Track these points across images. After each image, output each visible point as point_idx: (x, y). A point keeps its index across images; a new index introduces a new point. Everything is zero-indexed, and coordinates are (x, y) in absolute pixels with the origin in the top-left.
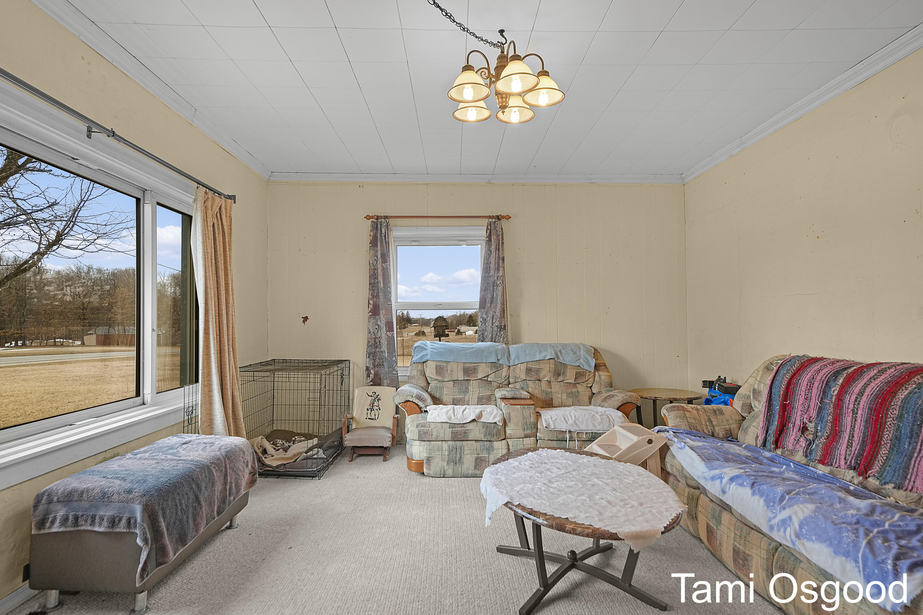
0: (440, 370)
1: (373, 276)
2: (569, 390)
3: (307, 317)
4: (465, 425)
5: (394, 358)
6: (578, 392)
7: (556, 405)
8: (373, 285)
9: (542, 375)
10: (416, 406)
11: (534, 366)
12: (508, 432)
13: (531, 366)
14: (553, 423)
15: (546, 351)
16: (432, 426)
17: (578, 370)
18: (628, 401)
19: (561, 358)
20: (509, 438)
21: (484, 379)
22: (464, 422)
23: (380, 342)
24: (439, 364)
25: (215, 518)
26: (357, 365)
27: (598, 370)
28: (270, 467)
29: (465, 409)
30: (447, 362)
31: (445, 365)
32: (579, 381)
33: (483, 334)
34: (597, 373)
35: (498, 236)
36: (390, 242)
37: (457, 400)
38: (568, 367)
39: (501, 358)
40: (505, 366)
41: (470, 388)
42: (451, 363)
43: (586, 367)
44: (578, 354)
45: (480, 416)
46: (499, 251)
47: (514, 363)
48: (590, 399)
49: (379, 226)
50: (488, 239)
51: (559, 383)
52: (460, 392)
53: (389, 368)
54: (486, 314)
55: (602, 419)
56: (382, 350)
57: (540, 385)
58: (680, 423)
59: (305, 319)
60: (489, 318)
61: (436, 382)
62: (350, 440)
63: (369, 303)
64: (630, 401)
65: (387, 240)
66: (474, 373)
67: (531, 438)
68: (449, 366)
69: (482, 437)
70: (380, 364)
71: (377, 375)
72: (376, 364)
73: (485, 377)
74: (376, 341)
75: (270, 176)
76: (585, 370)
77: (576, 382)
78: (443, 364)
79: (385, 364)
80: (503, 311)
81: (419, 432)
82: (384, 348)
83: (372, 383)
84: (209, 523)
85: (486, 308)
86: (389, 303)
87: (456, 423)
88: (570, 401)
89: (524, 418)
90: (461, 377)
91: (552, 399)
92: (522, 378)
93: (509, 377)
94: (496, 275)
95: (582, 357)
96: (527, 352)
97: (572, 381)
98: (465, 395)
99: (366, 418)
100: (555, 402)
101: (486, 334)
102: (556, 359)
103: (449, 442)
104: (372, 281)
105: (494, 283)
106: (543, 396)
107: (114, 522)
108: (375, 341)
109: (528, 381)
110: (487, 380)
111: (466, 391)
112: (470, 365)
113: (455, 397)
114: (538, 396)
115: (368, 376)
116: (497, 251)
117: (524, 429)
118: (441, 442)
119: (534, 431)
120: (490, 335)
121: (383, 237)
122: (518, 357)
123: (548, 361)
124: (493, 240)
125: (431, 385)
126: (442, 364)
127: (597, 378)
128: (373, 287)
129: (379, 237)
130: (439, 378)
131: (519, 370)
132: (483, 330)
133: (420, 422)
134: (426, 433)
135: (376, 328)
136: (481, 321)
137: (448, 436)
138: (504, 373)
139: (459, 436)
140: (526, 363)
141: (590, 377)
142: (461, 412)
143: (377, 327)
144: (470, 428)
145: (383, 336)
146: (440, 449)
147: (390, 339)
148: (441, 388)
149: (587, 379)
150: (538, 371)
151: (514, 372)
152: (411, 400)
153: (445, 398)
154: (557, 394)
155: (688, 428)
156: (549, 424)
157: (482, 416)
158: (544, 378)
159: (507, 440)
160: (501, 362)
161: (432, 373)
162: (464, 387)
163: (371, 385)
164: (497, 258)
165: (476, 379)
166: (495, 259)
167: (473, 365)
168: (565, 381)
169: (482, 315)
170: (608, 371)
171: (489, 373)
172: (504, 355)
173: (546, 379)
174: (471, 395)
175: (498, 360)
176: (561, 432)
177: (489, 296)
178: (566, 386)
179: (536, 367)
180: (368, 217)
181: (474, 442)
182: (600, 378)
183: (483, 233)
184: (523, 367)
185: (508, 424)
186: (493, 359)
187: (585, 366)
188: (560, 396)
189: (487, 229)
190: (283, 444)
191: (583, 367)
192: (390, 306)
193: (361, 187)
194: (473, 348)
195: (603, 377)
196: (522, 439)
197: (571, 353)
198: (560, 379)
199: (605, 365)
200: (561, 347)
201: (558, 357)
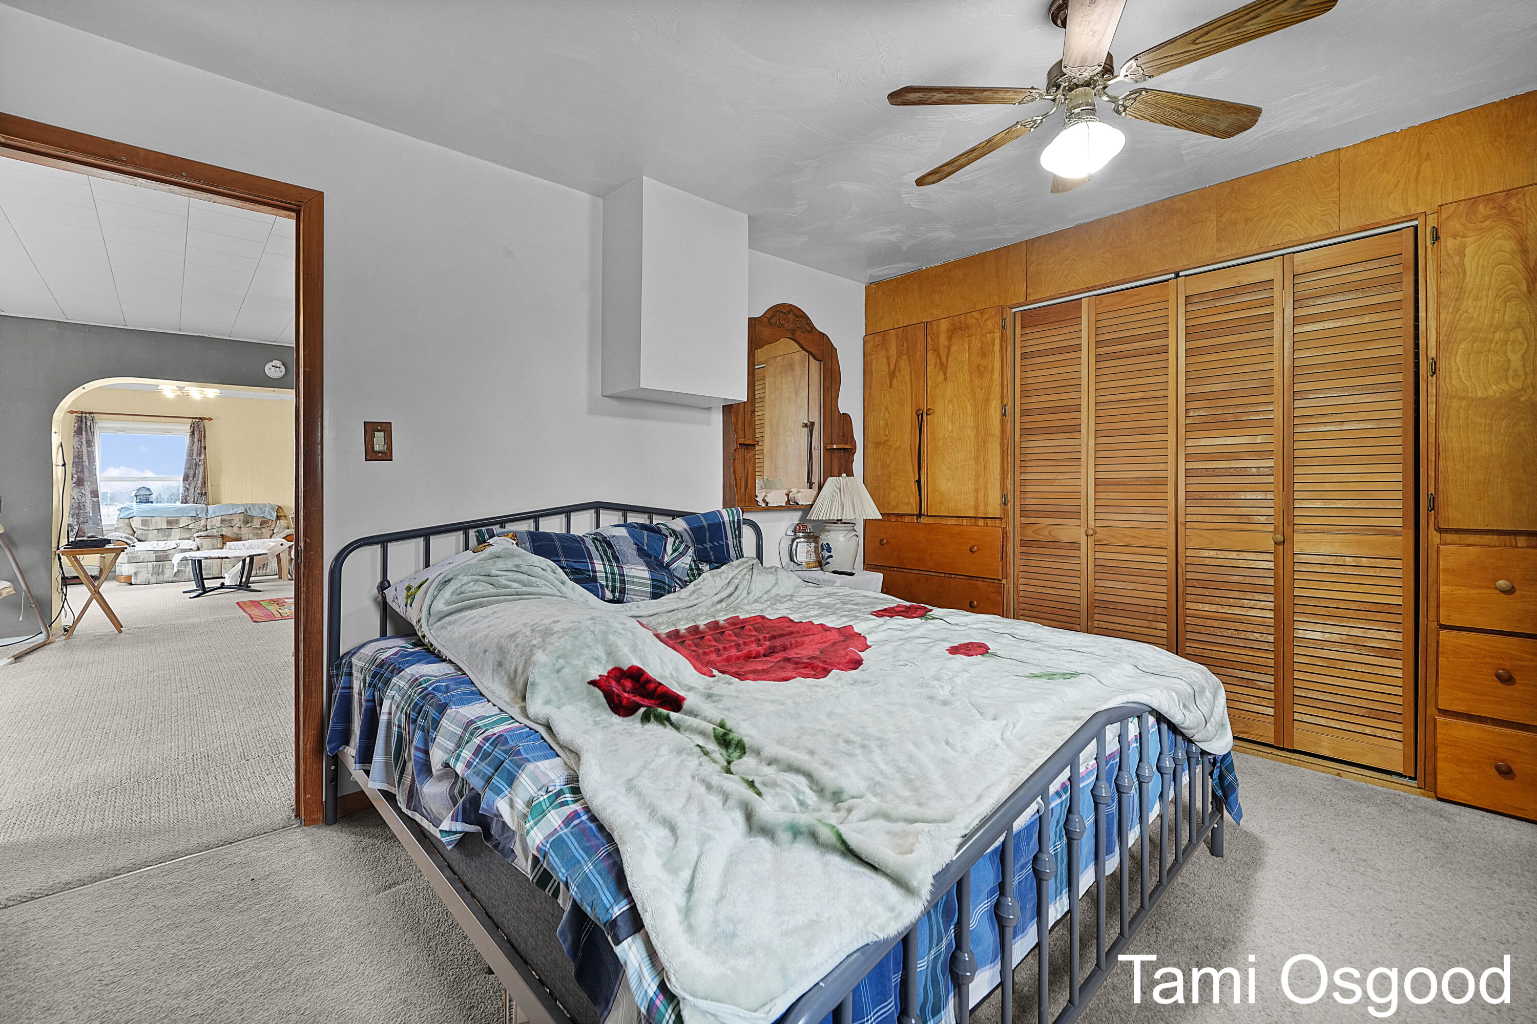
0: (145, 523)
1: (77, 456)
2: (255, 532)
4: (166, 551)
5: (99, 516)
8: (77, 464)
9: (233, 523)
11: (227, 518)
13: (225, 518)
15: (238, 508)
16: (139, 553)
17: (262, 520)
19: (249, 512)
21: (185, 527)
23: (84, 505)
29: (167, 543)
30: (152, 518)
32: (265, 526)
33: (184, 498)
34: (278, 521)
35: (200, 432)
36: (95, 432)
38: (254, 518)
39: (201, 513)
40: (203, 518)
41: (172, 534)
42: (155, 518)
43: (269, 517)
44: (264, 510)
46: (201, 442)
47: (212, 516)
49: (84, 420)
50: (192, 433)
51: (248, 528)
53: (93, 524)
54: (188, 485)
56: (86, 511)
57: (231, 529)
60: (191, 488)
65: (92, 430)
66: (176, 524)
68: (153, 520)
70: (84, 522)
76: (268, 520)
77: (261, 527)
79: (89, 521)
80: (204, 483)
82: (89, 510)
85: (189, 481)
86: (94, 477)
92: (218, 525)
93: (206, 526)
94: (198, 458)
95: (267, 512)
96: (222, 509)
97: (258, 526)
101: (188, 498)
102: (245, 513)
103: (153, 562)
104: (77, 460)
105: (196, 464)
108: (79, 505)
109: (221, 527)
111: (169, 536)
112: (172, 519)
114: (228, 534)
116: (199, 442)
118: (146, 563)
120: (193, 499)
121: (88, 428)
122: (214, 513)
123: (239, 515)
124: (196, 434)
125: (137, 531)
127: (278, 524)
129: (84, 427)
130: (144, 527)
131: (215, 520)
132: (186, 496)
134: (134, 558)
135: (81, 496)
136: (184, 490)
137: (152, 559)
138: (203, 523)
139: (161, 558)
140: (221, 516)
141: (272, 524)
142: (163, 544)
143: (81, 494)
145: (89, 501)
146: (146, 567)
147: (95, 504)
149: (270, 525)
150: (231, 521)
151: (211, 522)
154: (246, 533)
158: (236, 525)
160: (200, 516)
161: (138, 525)
164: (199, 447)
165: (178, 527)
167: (175, 518)
168: (252, 526)
169: (185, 485)
170: (287, 520)
171: (190, 523)
172: (204, 512)
175: (197, 515)
177: (192, 472)
178: (252, 529)
179: (229, 518)
180: (73, 412)
182: (280, 524)
183: (187, 429)
184: (219, 519)
186: (193, 514)
189: (192, 426)
191: (267, 517)
192: (95, 479)
194: (175, 507)
195: (283, 524)
197: (258, 509)
198: (248, 525)
199: (285, 516)
200: (250, 506)
201: (247, 512)
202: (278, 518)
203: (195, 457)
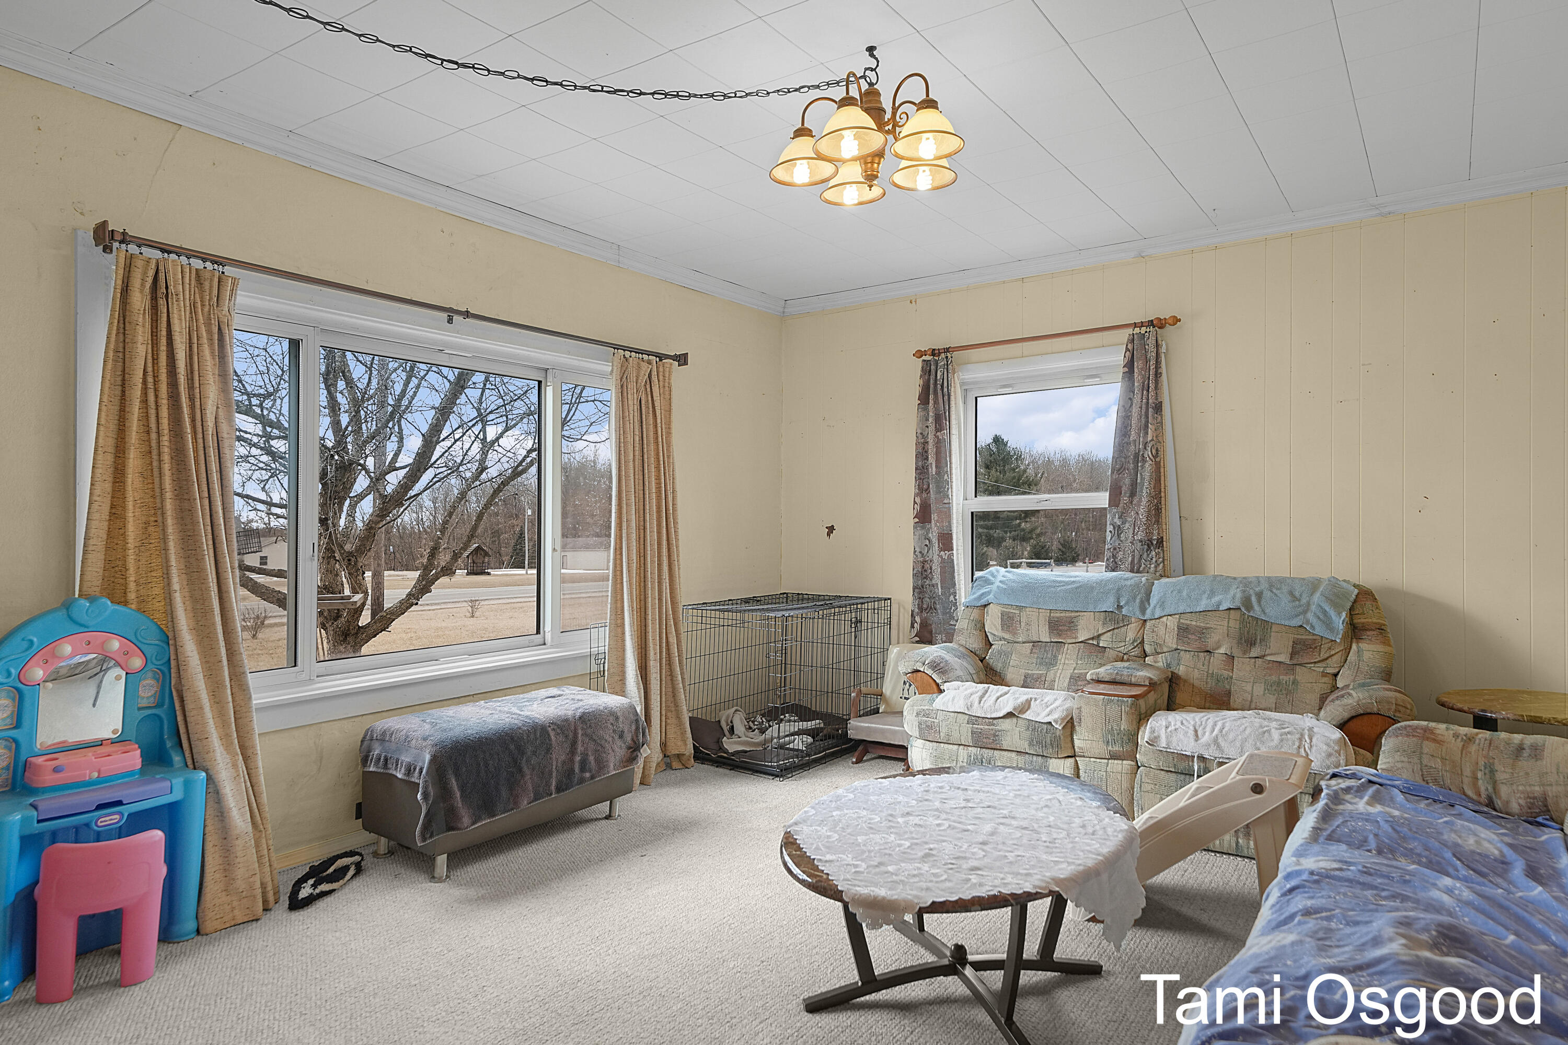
0: (1008, 622)
1: (922, 455)
2: (1274, 678)
3: (833, 526)
4: (995, 722)
5: (952, 596)
6: (1295, 682)
7: (1235, 706)
8: (922, 471)
9: (1211, 641)
10: (931, 681)
11: (1194, 623)
12: (1077, 743)
13: (1188, 622)
14: (1167, 737)
15: (1226, 591)
16: (940, 716)
17: (1300, 637)
18: (1369, 711)
19: (1256, 607)
20: (1081, 756)
21: (1091, 642)
22: (994, 716)
23: (931, 568)
24: (1008, 610)
25: (551, 794)
26: (904, 608)
27: (1359, 639)
28: (725, 753)
29: (1006, 693)
30: (1020, 608)
31: (1017, 612)
32: (1301, 660)
33: (1114, 556)
34: (1354, 646)
35: (1147, 361)
36: (952, 394)
37: (1033, 679)
38: (1274, 628)
39: (1127, 603)
40: (1133, 620)
41: (1060, 657)
42: (1027, 610)
43: (1320, 630)
44: (1304, 601)
45: (1026, 706)
46: (1148, 391)
47: (1153, 614)
48: (1323, 700)
49: (933, 367)
50: (1126, 369)
51: (1253, 660)
52: (1041, 664)
53: (944, 614)
54: (1119, 518)
55: (1282, 740)
56: (934, 582)
57: (1206, 663)
58: (1399, 765)
59: (831, 529)
60: (1127, 525)
61: (1003, 642)
62: (859, 728)
63: (915, 503)
64: (1375, 710)
65: (945, 390)
66: (1070, 629)
67: (1125, 762)
68: (1023, 614)
69: (1024, 746)
70: (931, 608)
71: (926, 626)
72: (925, 606)
73: (1093, 639)
74: (926, 568)
75: (784, 308)
76: (1318, 637)
77: (1295, 662)
78: (1014, 611)
79: (938, 606)
80: (1157, 511)
81: (920, 724)
82: (937, 579)
83: (917, 639)
84: (539, 799)
85: (1121, 505)
86: (945, 501)
87: (979, 715)
88: (1271, 700)
89: (1107, 720)
90: (1045, 637)
91: (1229, 693)
92: (1170, 645)
93: (1142, 642)
94: (1141, 439)
95: (1313, 607)
96: (1185, 593)
97: (1284, 658)
98: (1048, 670)
99: (901, 698)
100: (1236, 699)
101: (1120, 555)
102: (1243, 609)
103: (970, 749)
104: (920, 464)
105: (1136, 455)
106: (1209, 686)
107: (410, 770)
108: (923, 567)
109: (1182, 653)
110: (1098, 646)
111: (1051, 663)
112: (1062, 615)
113: (1030, 672)
114: (1196, 683)
115: (912, 627)
116: (1145, 392)
117: (1108, 742)
118: (956, 747)
119: (1128, 748)
120: (1130, 559)
121: (939, 387)
122: (1162, 604)
123: (1226, 614)
124: (1136, 370)
125: (993, 647)
126: (1012, 611)
127: (1352, 657)
128: (920, 474)
129: (932, 386)
130: (1007, 636)
131: (1163, 629)
132: (1115, 549)
133: (924, 708)
134: (930, 727)
135: (926, 545)
136: (1111, 532)
137: (967, 738)
138: (1131, 633)
139: (984, 740)
140: (1177, 616)
141: (1333, 652)
142: (994, 698)
143: (927, 543)
144: (1003, 728)
145: (936, 557)
146: (954, 758)
147: (946, 564)
148: (1008, 655)
149: (1324, 655)
150: (1202, 632)
151: (1153, 631)
152: (922, 670)
153: (1010, 675)
154: (1244, 684)
155: (1419, 779)
156: (1157, 738)
157: (1029, 708)
158: (1218, 648)
159: (1077, 759)
160: (1124, 611)
161: (995, 625)
162: (1049, 656)
163: (917, 642)
164: (1144, 406)
165: (1074, 641)
166: (1141, 407)
167: (1068, 614)
168: (1269, 658)
169: (1112, 520)
170: (1386, 642)
171: (1100, 632)
172: (1134, 599)
173: (1222, 650)
174: (1059, 671)
175: (1120, 607)
176: (1184, 757)
177: (1127, 481)
178: (1268, 668)
179: (1198, 624)
180: (919, 354)
181: (1014, 755)
182: (1359, 656)
183: (1118, 358)
184: (1172, 623)
185: (1077, 728)
186: (1108, 604)
187: (1317, 627)
188: (1249, 688)
189: (1127, 349)
190: (763, 722)
191: (1314, 629)
192: (947, 506)
193: (914, 303)
194: (1074, 582)
195: (1367, 655)
196: (1106, 761)
197: (1285, 599)
198: (1255, 652)
199: (1381, 629)
200: (1264, 586)
201: (1249, 607)
202: (1355, 631)
203: (1133, 436)
